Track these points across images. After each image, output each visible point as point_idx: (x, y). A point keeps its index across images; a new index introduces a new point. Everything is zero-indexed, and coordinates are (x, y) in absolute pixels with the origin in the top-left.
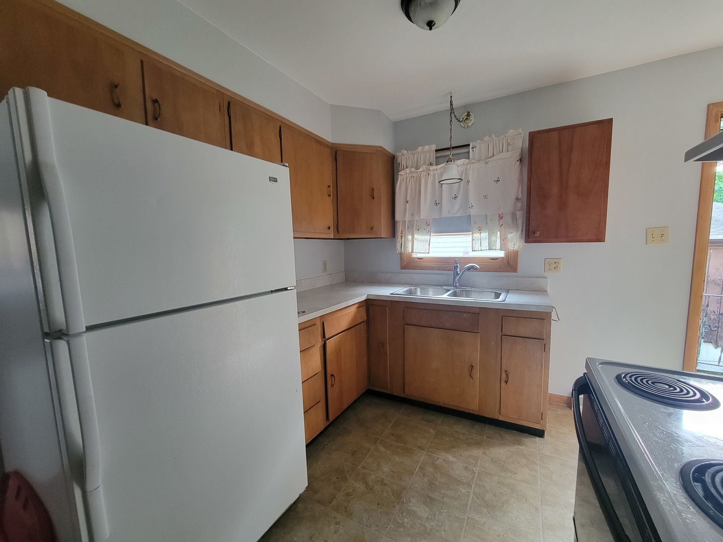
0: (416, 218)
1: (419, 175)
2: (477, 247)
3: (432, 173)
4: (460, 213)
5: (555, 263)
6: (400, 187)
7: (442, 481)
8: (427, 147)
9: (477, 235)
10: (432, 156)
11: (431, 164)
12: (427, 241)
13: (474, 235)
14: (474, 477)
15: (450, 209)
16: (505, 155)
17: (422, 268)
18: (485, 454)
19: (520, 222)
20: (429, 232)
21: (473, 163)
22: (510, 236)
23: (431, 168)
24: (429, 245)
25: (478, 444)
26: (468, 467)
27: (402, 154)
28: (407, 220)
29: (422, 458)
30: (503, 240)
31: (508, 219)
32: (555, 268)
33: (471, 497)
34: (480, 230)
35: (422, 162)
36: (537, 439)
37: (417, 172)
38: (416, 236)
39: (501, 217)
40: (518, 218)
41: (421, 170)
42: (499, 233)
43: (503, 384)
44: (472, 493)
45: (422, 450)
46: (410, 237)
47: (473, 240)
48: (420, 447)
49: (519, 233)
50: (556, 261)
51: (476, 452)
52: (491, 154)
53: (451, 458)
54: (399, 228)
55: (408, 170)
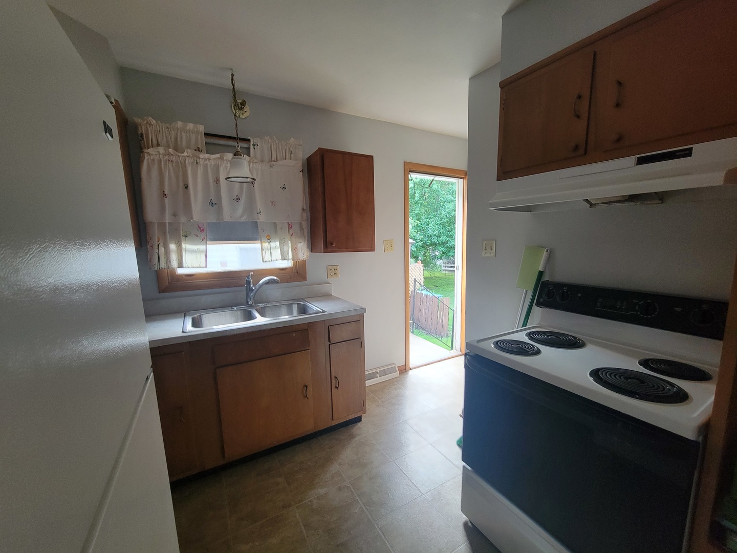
0: (183, 219)
1: (183, 161)
2: (267, 257)
3: (202, 162)
4: (244, 217)
5: (335, 269)
6: (149, 170)
7: (335, 519)
8: (190, 126)
9: (266, 245)
10: (199, 139)
11: (198, 150)
12: (203, 251)
13: (263, 244)
14: (352, 491)
15: (232, 213)
16: (288, 162)
17: (198, 287)
18: (340, 464)
19: (306, 231)
20: (205, 240)
21: (256, 162)
22: (299, 245)
23: (202, 156)
24: (206, 256)
25: (328, 460)
26: (340, 487)
27: (147, 123)
28: (167, 221)
29: (297, 515)
30: (294, 249)
31: (296, 228)
32: (335, 274)
33: (366, 511)
34: (269, 239)
35: (184, 143)
36: (359, 424)
37: (179, 156)
38: (184, 245)
39: (290, 226)
40: (304, 228)
41: (185, 154)
42: (289, 242)
43: (334, 390)
44: (363, 506)
45: (289, 506)
46: (173, 247)
47: (262, 249)
48: (284, 507)
49: (306, 242)
50: (335, 267)
51: (334, 468)
52: (274, 157)
53: (321, 491)
54: (155, 232)
55: (161, 150)
